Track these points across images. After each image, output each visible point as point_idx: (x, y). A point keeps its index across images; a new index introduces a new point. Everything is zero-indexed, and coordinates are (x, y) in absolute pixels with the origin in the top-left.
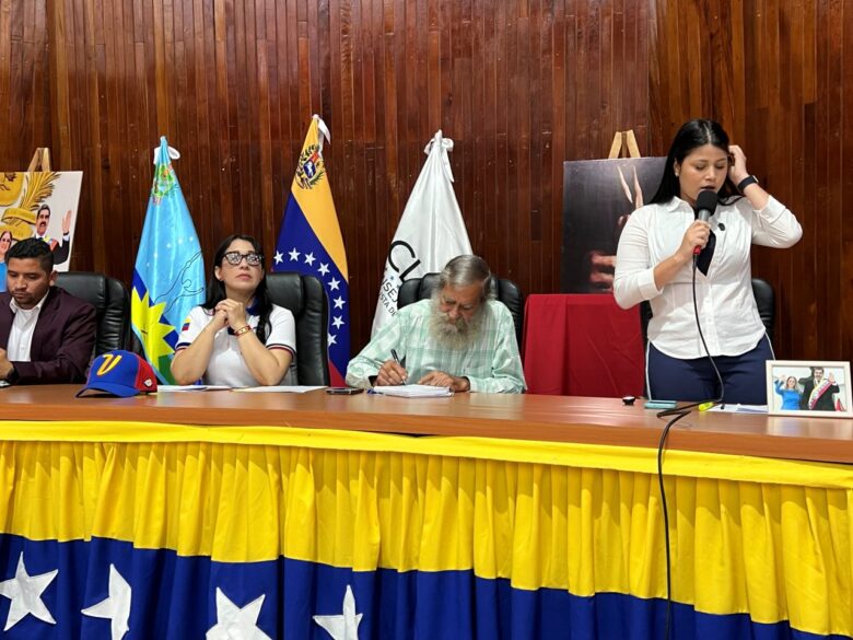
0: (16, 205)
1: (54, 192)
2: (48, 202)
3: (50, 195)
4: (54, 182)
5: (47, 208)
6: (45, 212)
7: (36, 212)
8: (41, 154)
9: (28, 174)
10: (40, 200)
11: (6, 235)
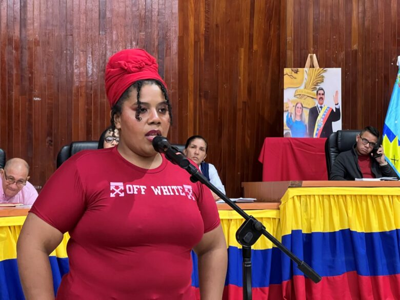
0: (302, 88)
1: (325, 80)
2: (322, 85)
3: (322, 81)
4: (324, 74)
5: (322, 89)
6: (321, 92)
7: (315, 92)
8: (311, 57)
9: (306, 69)
10: (317, 85)
11: (299, 105)
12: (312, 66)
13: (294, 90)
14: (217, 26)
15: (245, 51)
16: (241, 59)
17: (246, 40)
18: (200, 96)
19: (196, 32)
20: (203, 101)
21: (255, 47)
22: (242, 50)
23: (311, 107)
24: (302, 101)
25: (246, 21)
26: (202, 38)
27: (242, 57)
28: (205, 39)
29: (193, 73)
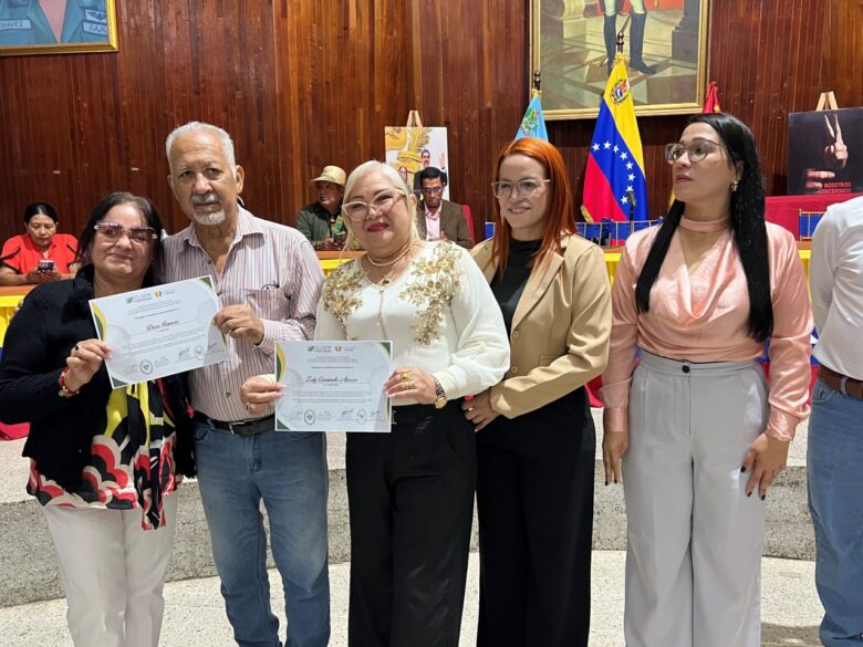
0: (405, 149)
1: (430, 141)
2: (427, 147)
3: (427, 142)
4: (428, 134)
5: (427, 151)
6: (426, 154)
7: (420, 154)
8: (414, 115)
9: (409, 128)
10: (421, 146)
11: (403, 170)
12: (414, 125)
13: (397, 152)
14: (327, 83)
15: (364, 112)
16: (359, 121)
17: (366, 98)
18: (309, 163)
19: (301, 89)
20: (313, 168)
21: (378, 108)
22: (361, 110)
23: (415, 171)
24: (406, 164)
25: (364, 78)
26: (309, 98)
27: (362, 119)
28: (313, 98)
29: (298, 136)
